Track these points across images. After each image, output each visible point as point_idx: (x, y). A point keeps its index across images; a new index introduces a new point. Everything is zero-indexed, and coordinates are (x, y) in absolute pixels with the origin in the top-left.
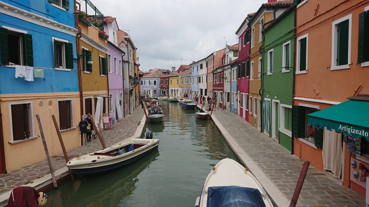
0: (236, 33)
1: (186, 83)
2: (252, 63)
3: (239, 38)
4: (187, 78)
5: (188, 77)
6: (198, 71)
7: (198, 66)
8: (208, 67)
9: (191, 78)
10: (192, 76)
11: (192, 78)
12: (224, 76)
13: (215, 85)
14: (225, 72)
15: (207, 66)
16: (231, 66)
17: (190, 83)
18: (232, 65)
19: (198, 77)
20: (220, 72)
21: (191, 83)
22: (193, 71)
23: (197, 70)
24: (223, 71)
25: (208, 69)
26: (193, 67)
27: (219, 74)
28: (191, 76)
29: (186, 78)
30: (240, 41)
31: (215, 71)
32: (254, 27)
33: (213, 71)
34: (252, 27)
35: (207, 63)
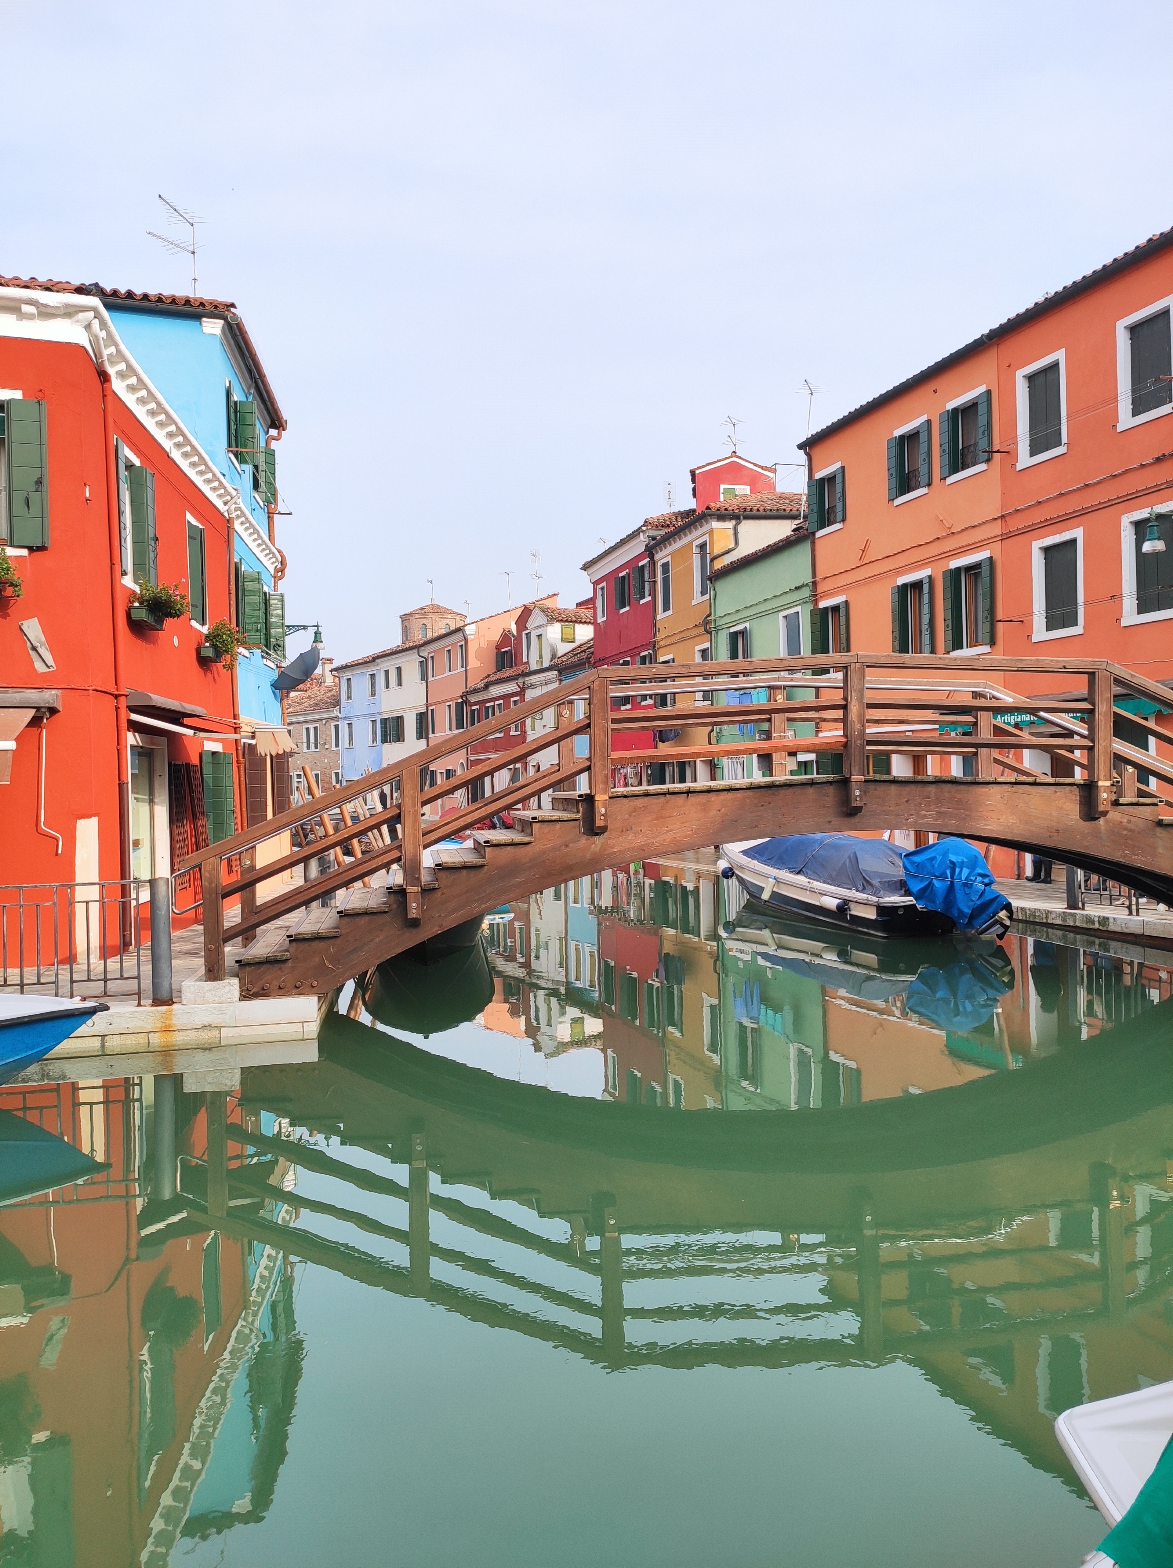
0: (586, 567)
1: (312, 745)
3: (595, 584)
4: (316, 728)
5: (321, 720)
6: (373, 694)
7: (373, 676)
8: (430, 679)
9: (336, 727)
10: (345, 718)
11: (347, 727)
14: (530, 693)
15: (424, 677)
16: (560, 674)
17: (334, 748)
18: (564, 668)
19: (374, 722)
20: (506, 698)
21: (337, 745)
22: (349, 698)
23: (369, 692)
24: (520, 692)
25: (429, 689)
26: (349, 680)
27: (501, 701)
28: (337, 718)
29: (311, 726)
30: (599, 592)
31: (475, 691)
32: (668, 559)
33: (465, 695)
34: (657, 557)
35: (424, 665)
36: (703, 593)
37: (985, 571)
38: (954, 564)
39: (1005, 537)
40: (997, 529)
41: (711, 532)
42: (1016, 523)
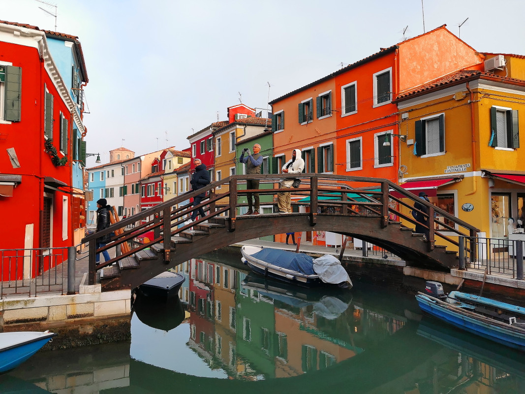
0: (188, 138)
2: (219, 173)
3: (192, 144)
6: (102, 179)
7: (102, 173)
8: (126, 175)
12: (164, 186)
13: (143, 200)
14: (165, 182)
15: (123, 174)
16: (177, 174)
18: (179, 173)
19: (102, 190)
20: (156, 183)
24: (162, 181)
25: (125, 178)
26: (93, 173)
30: (193, 147)
31: (144, 180)
32: (220, 137)
33: (140, 181)
34: (216, 136)
35: (123, 170)
36: (233, 150)
37: (331, 148)
38: (321, 145)
39: (337, 138)
40: (335, 135)
41: (236, 129)
42: (341, 134)
